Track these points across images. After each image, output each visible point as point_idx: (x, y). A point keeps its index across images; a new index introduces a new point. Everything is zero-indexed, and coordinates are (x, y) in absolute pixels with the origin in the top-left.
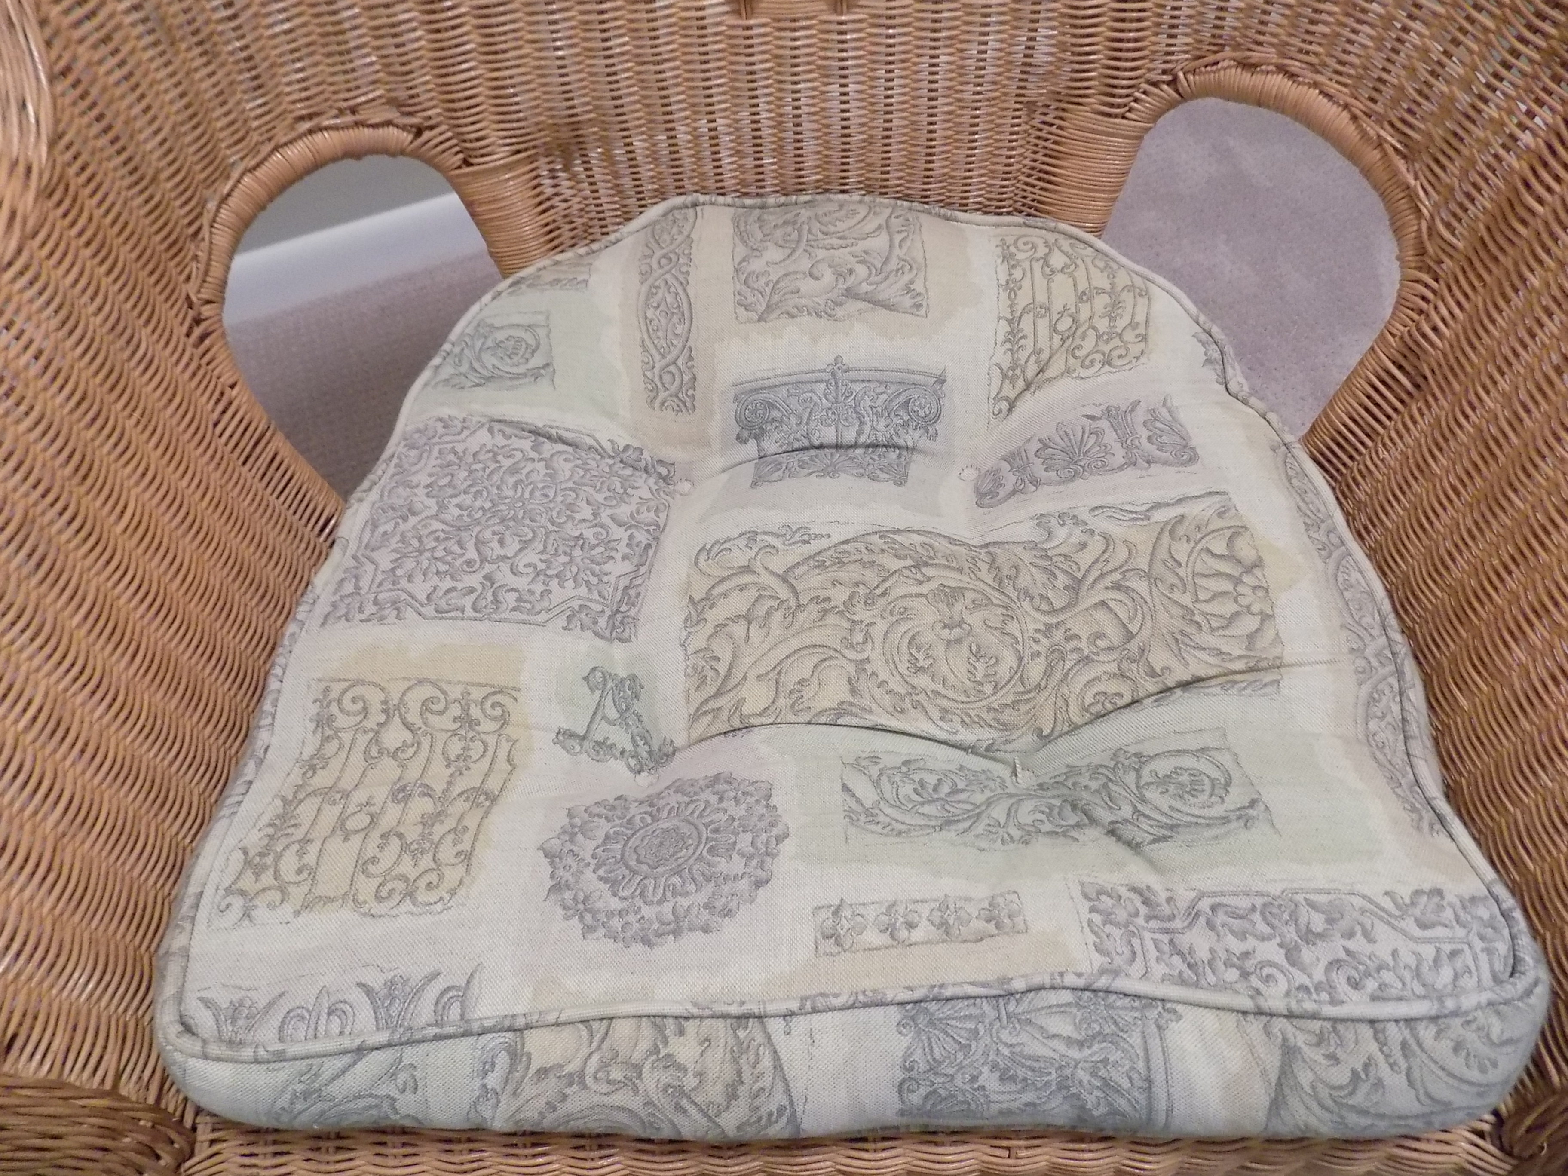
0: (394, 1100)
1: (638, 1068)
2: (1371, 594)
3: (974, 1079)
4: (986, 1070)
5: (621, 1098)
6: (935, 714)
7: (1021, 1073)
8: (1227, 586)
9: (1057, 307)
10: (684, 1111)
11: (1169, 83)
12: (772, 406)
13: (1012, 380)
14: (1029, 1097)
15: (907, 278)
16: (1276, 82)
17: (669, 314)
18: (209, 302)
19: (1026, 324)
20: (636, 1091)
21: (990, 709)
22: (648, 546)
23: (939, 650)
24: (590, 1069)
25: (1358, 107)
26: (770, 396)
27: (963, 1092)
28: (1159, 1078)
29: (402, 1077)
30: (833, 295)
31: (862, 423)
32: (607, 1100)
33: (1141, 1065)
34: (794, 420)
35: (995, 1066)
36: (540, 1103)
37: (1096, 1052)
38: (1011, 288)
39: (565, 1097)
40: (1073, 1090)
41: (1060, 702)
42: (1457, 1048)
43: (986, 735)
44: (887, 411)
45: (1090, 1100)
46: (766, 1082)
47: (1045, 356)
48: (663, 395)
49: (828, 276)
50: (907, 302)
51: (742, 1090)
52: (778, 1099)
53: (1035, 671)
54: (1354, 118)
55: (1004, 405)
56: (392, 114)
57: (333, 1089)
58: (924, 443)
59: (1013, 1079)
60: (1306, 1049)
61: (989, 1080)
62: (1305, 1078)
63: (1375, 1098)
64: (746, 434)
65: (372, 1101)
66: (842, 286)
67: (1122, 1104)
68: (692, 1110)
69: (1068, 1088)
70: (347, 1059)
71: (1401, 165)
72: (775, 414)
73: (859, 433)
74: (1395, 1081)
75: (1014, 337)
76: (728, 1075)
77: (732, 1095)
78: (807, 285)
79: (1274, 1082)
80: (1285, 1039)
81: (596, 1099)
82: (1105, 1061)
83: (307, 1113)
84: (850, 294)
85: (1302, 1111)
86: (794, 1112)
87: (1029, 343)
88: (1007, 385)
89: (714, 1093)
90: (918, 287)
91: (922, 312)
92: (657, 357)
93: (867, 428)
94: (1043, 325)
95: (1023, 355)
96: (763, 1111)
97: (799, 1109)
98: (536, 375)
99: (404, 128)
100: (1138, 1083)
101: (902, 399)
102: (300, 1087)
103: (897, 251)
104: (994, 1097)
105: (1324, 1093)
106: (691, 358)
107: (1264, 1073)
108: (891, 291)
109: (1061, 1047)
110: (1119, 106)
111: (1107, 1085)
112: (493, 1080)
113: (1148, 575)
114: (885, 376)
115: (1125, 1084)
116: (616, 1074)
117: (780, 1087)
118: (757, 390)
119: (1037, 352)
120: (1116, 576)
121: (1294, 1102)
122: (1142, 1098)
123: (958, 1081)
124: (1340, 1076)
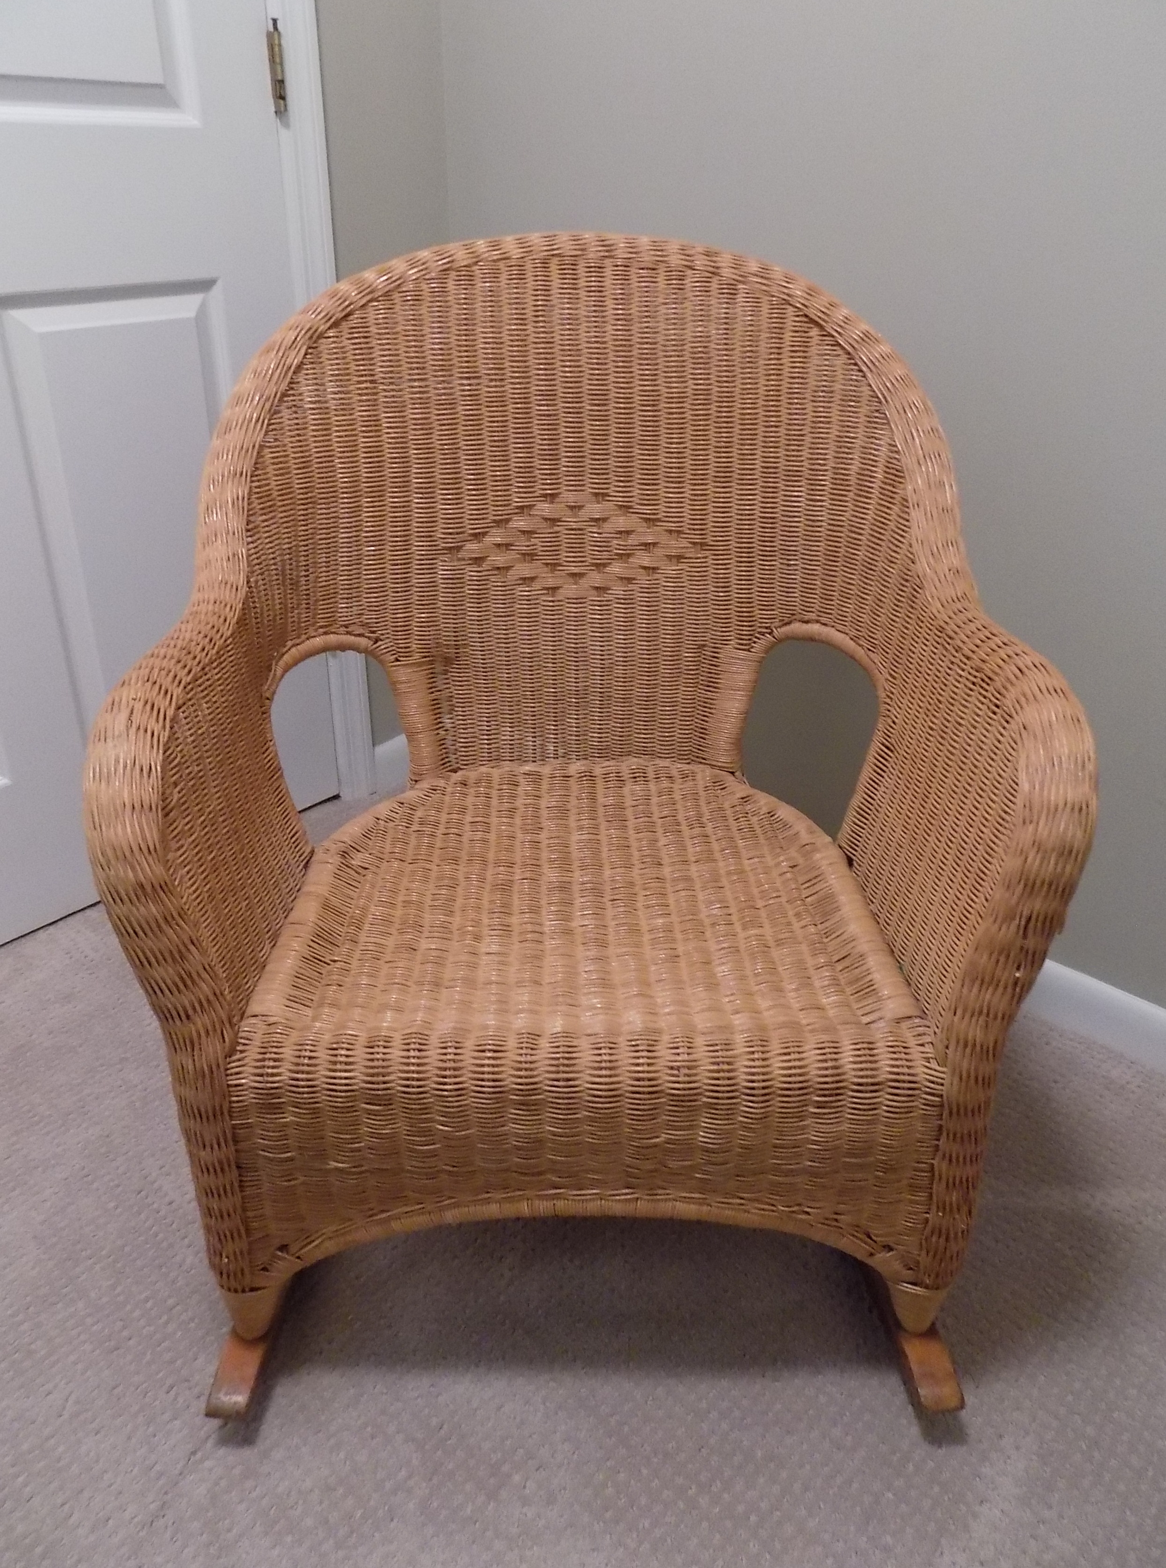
11: (770, 634)
16: (816, 628)
25: (852, 634)
56: (365, 631)
99: (369, 638)
110: (745, 644)
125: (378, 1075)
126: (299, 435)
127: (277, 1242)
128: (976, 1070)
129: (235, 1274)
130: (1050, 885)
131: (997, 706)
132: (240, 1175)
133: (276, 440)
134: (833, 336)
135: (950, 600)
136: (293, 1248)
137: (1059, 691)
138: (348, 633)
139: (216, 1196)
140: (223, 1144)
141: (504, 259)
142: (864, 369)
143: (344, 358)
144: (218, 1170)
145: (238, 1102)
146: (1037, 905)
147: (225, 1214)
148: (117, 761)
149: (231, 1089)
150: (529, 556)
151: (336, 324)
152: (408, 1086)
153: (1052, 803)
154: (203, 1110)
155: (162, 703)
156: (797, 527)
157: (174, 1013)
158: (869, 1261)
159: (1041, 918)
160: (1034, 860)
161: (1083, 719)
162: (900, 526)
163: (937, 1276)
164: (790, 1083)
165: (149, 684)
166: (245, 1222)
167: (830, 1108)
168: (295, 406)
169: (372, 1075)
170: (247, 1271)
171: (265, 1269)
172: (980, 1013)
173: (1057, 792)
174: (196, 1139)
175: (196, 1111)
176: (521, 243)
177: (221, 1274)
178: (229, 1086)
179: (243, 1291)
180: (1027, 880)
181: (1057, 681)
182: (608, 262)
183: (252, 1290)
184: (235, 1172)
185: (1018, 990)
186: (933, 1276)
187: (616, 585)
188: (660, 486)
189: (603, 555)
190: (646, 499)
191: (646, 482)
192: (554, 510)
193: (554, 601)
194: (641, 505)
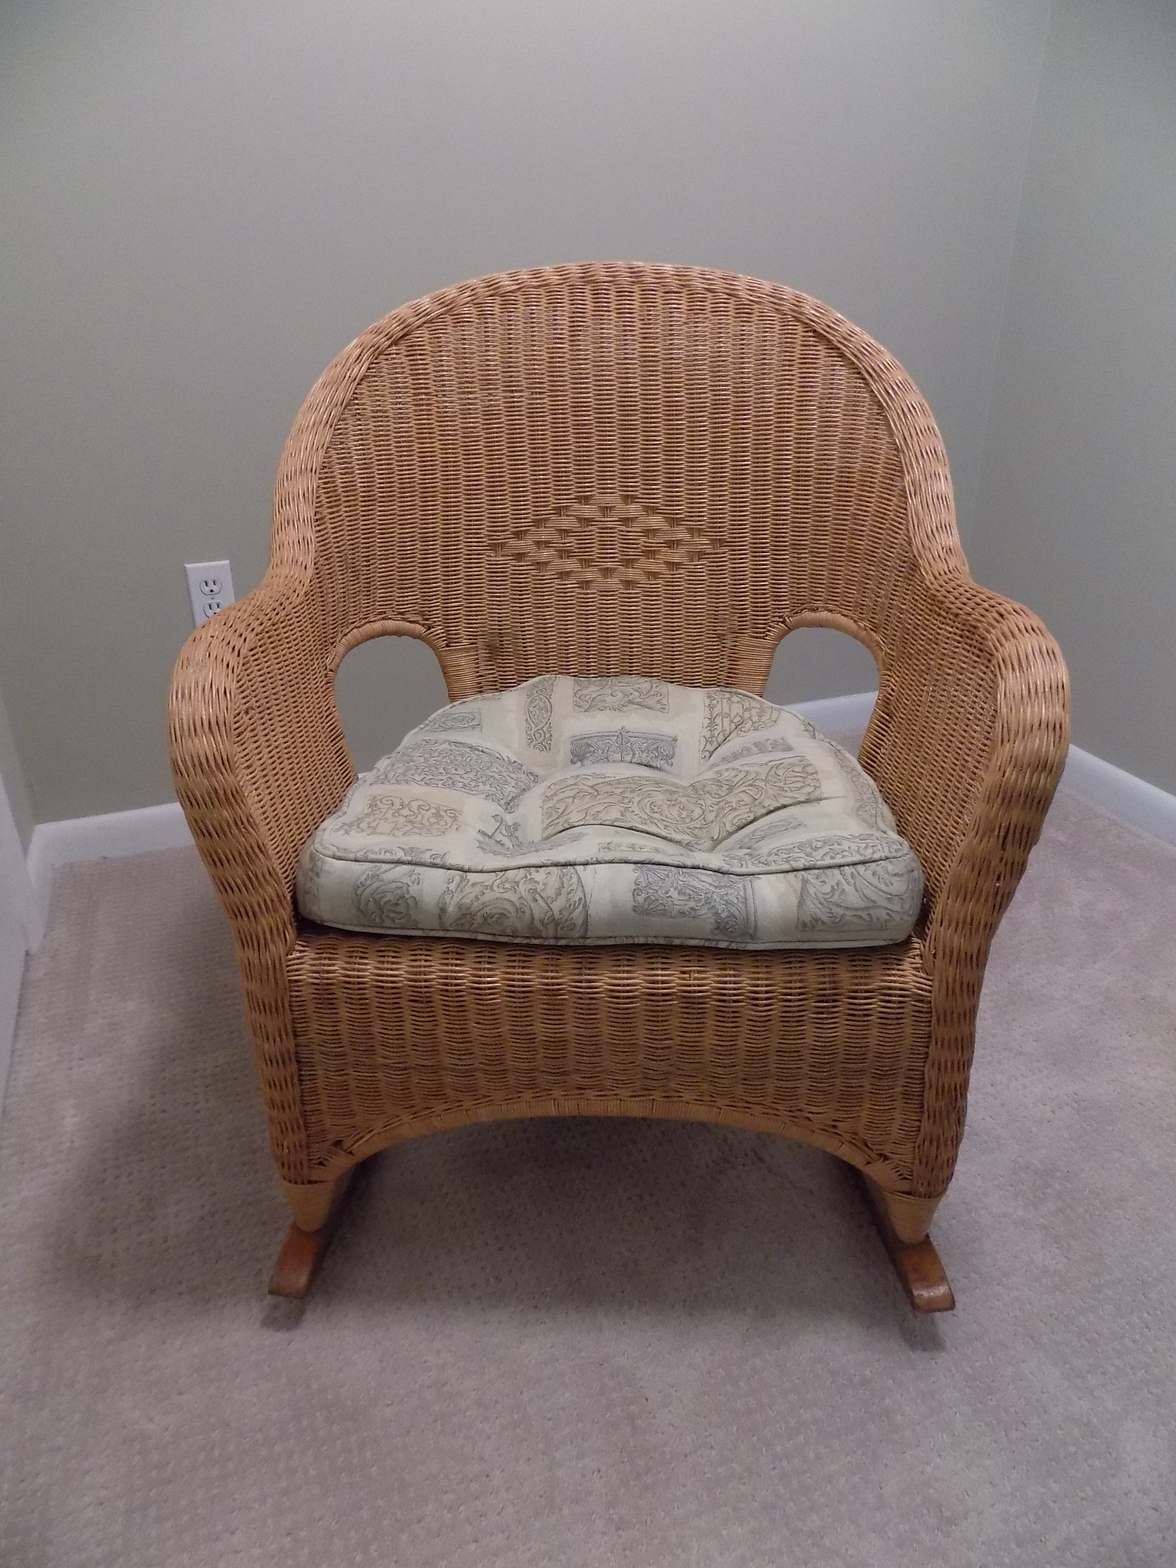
0: (408, 886)
1: (517, 883)
2: (869, 785)
3: (667, 892)
4: (672, 889)
5: (509, 895)
6: (662, 827)
7: (688, 891)
8: (801, 779)
9: (734, 713)
10: (537, 901)
11: (783, 622)
12: (589, 745)
13: (711, 742)
14: (692, 904)
15: (659, 698)
16: (824, 615)
17: (541, 709)
18: (331, 671)
19: (718, 720)
20: (516, 892)
21: (688, 828)
22: (524, 790)
23: (665, 807)
24: (496, 884)
25: (856, 617)
26: (589, 742)
27: (662, 898)
28: (750, 897)
29: (414, 877)
30: (622, 703)
31: (634, 754)
32: (503, 896)
33: (742, 893)
34: (600, 752)
35: (676, 889)
36: (472, 896)
37: (723, 891)
38: (711, 707)
39: (483, 893)
40: (713, 904)
41: (722, 824)
42: (874, 874)
43: (687, 838)
44: (647, 750)
45: (720, 908)
46: (574, 887)
47: (727, 732)
48: (534, 742)
49: (620, 695)
50: (659, 706)
51: (564, 891)
52: (580, 894)
53: (711, 817)
54: (855, 622)
55: (707, 754)
56: (419, 618)
57: (384, 875)
58: (665, 766)
59: (684, 894)
60: (812, 880)
61: (673, 893)
62: (812, 890)
63: (843, 897)
64: (575, 759)
65: (399, 885)
66: (626, 699)
67: (734, 910)
68: (540, 900)
69: (710, 903)
70: (392, 866)
71: (873, 633)
72: (592, 749)
73: (633, 758)
74: (850, 889)
75: (712, 724)
76: (558, 884)
77: (559, 894)
78: (609, 699)
79: (799, 892)
80: (803, 878)
81: (498, 895)
82: (727, 894)
83: (370, 888)
84: (631, 702)
85: (813, 906)
86: (586, 901)
87: (719, 728)
88: (708, 745)
89: (550, 892)
90: (664, 701)
91: (666, 711)
92: (533, 726)
93: (637, 756)
94: (726, 721)
95: (716, 733)
96: (572, 901)
97: (588, 900)
98: (473, 727)
99: (423, 625)
100: (741, 900)
101: (655, 746)
102: (370, 873)
103: (654, 689)
104: (676, 902)
105: (821, 896)
106: (550, 727)
107: (795, 890)
108: (651, 702)
109: (707, 886)
110: (761, 633)
111: (727, 903)
112: (452, 887)
113: (766, 781)
114: (646, 735)
115: (735, 901)
116: (507, 886)
117: (580, 889)
118: (582, 739)
119: (723, 731)
120: (750, 782)
121: (809, 902)
122: (742, 907)
123: (660, 893)
124: (827, 889)
125: (420, 973)
126: (362, 440)
127: (332, 1137)
128: (961, 978)
129: (295, 1167)
130: (1027, 797)
131: (981, 650)
132: (300, 1070)
133: (342, 443)
134: (838, 349)
135: (942, 573)
136: (346, 1144)
137: (1036, 629)
138: (403, 619)
139: (278, 1088)
140: (284, 1037)
141: (545, 285)
142: (867, 376)
143: (403, 373)
144: (280, 1062)
145: (297, 996)
146: (1016, 815)
147: (286, 1106)
148: (197, 683)
149: (292, 985)
150: (564, 553)
151: (395, 343)
152: (446, 985)
153: (1028, 722)
154: (266, 1002)
155: (238, 643)
156: (806, 523)
157: (242, 910)
158: (866, 1169)
159: (1018, 830)
160: (1011, 776)
161: (1058, 651)
162: (899, 514)
163: (929, 1184)
164: (791, 988)
165: (226, 627)
166: (304, 1114)
167: (828, 1013)
168: (359, 414)
169: (416, 974)
170: (305, 1163)
171: (321, 1164)
172: (964, 922)
173: (1033, 712)
174: (261, 1031)
175: (261, 1004)
176: (559, 271)
177: (283, 1165)
178: (290, 981)
179: (302, 1183)
180: (1005, 793)
181: (1036, 621)
182: (636, 288)
183: (310, 1182)
184: (295, 1066)
185: (999, 899)
186: (926, 1183)
187: (643, 579)
188: (683, 488)
189: (631, 552)
190: (670, 501)
191: (671, 485)
192: (588, 511)
193: (588, 594)
194: (666, 505)
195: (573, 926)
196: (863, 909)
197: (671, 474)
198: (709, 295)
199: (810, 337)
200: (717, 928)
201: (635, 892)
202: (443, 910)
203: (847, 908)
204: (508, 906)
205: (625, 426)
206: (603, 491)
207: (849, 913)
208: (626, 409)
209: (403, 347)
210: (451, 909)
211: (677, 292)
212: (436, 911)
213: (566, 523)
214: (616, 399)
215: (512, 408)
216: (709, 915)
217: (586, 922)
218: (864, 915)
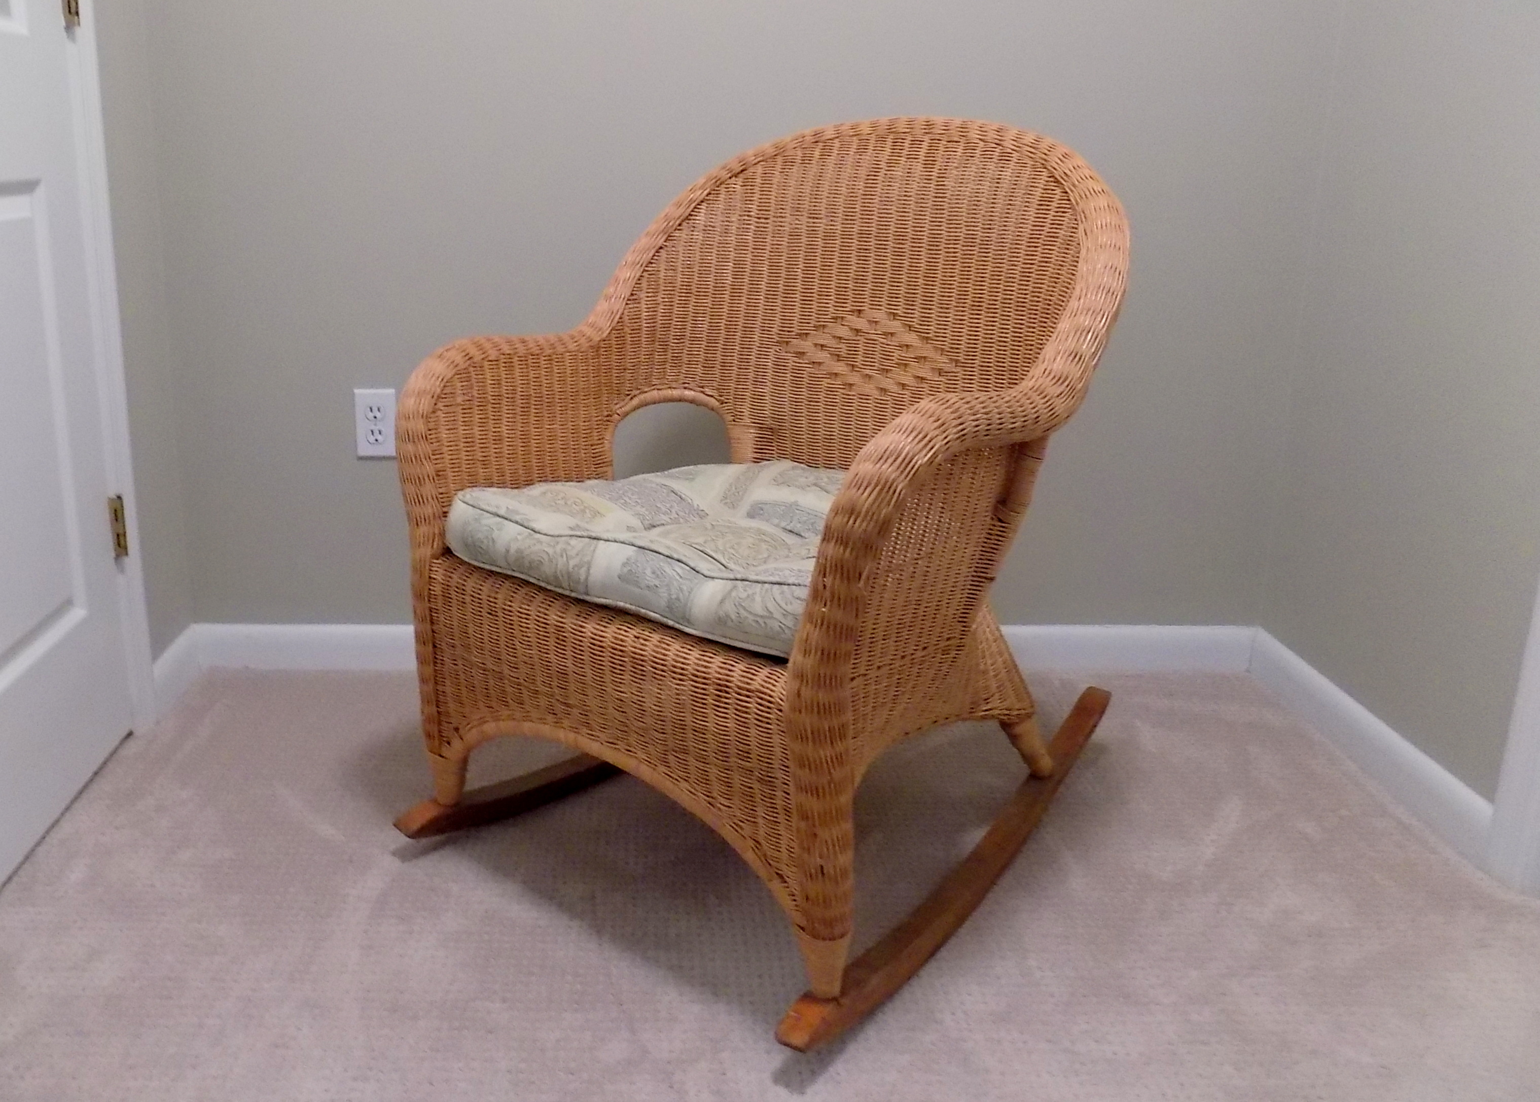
3: (645, 570)
4: (649, 568)
10: (562, 556)
14: (657, 582)
26: (763, 506)
27: (640, 573)
28: (695, 590)
35: (652, 569)
37: (683, 581)
40: (670, 586)
42: (781, 593)
45: (674, 591)
46: (589, 552)
48: (727, 499)
51: (581, 554)
52: (589, 558)
59: (655, 574)
67: (681, 595)
68: (565, 557)
72: (762, 512)
77: (577, 555)
79: (725, 593)
85: (728, 605)
89: (573, 552)
92: (733, 489)
97: (593, 563)
99: (718, 400)
100: (689, 590)
104: (646, 578)
105: (738, 601)
107: (724, 591)
111: (680, 589)
112: (520, 538)
115: (686, 589)
117: (591, 554)
122: (687, 594)
123: (641, 569)
124: (746, 597)
134: (1066, 193)
138: (702, 392)
150: (837, 357)
151: (736, 176)
164: (699, 671)
176: (871, 123)
182: (927, 137)
187: (895, 388)
188: (935, 310)
189: (887, 363)
190: (925, 320)
191: (926, 307)
192: (860, 323)
193: (849, 395)
194: (921, 325)
195: (578, 582)
196: (762, 617)
197: (928, 300)
198: (982, 143)
199: (1052, 182)
200: (668, 607)
201: (624, 565)
202: (508, 551)
203: (751, 613)
204: (545, 557)
205: (899, 254)
206: (875, 306)
207: (751, 617)
208: (900, 238)
209: (740, 180)
210: (512, 551)
211: (956, 142)
212: (504, 550)
213: (843, 332)
214: (892, 229)
215: (812, 232)
216: (666, 595)
217: (587, 579)
218: (761, 621)
